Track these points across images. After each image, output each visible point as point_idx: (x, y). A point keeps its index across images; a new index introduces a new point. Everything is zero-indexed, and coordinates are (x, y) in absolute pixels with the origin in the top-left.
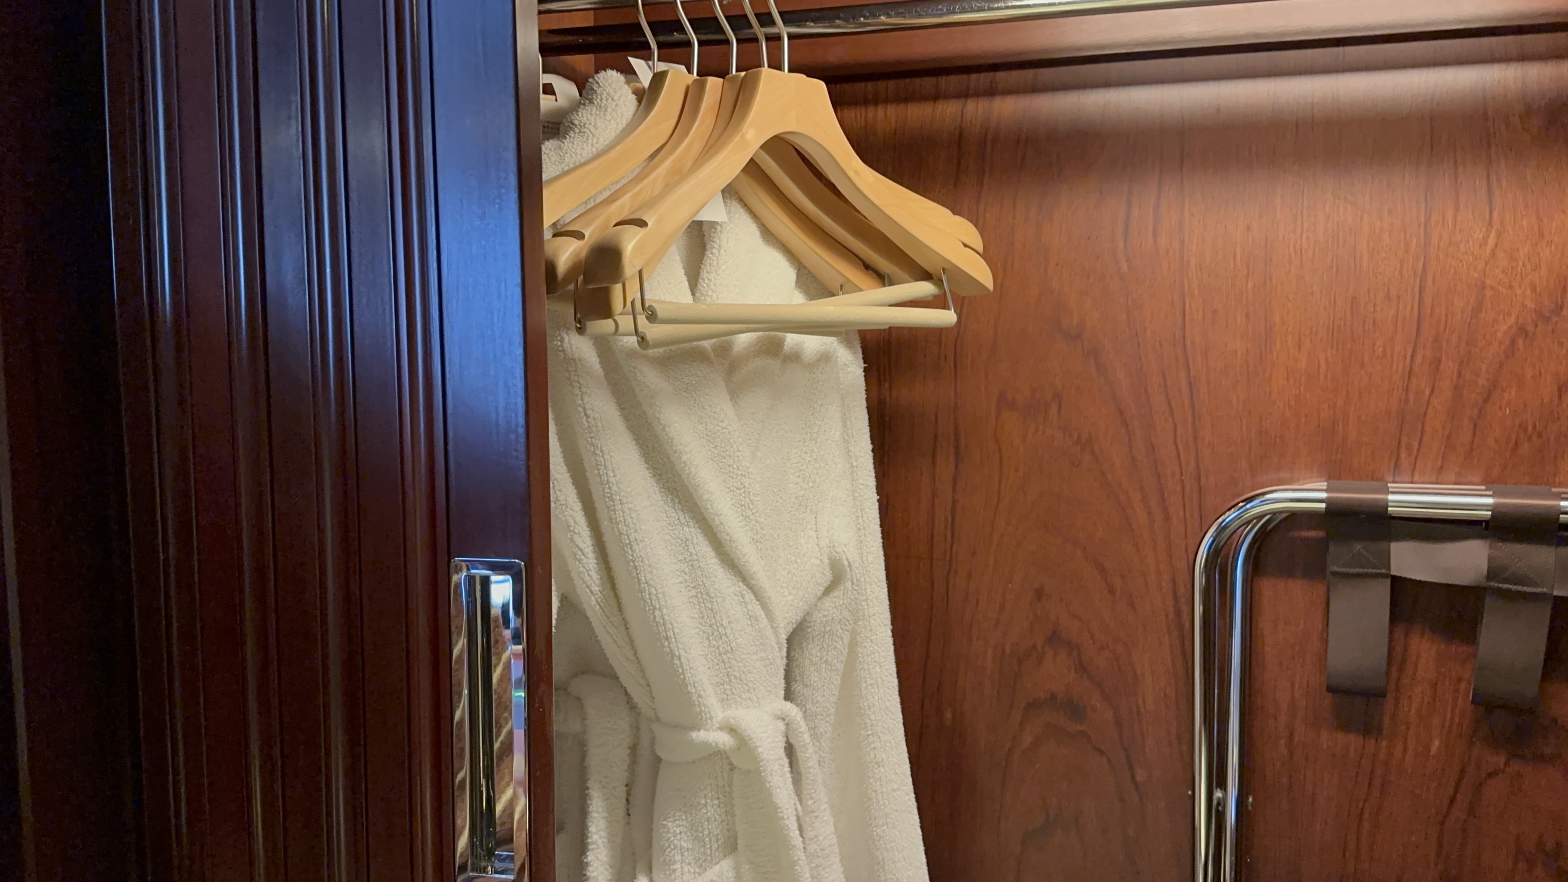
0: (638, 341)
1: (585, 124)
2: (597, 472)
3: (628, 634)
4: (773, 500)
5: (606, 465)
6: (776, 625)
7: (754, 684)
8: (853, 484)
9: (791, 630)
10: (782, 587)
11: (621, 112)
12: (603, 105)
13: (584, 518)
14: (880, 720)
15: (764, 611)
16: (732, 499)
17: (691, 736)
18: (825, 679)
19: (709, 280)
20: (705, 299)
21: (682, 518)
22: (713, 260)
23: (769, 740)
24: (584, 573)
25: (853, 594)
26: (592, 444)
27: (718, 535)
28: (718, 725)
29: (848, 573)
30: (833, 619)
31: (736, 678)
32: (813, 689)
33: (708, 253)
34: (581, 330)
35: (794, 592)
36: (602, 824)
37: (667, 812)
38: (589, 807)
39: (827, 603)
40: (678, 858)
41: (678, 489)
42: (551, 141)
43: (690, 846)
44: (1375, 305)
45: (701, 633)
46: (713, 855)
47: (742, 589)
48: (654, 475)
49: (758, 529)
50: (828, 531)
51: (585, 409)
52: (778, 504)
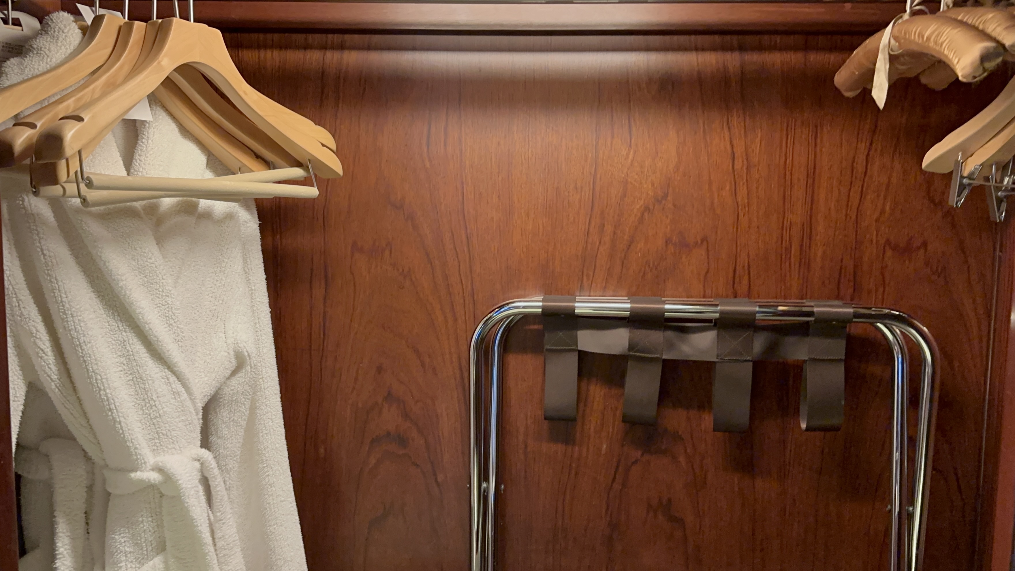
0: (81, 202)
1: (41, 48)
2: (53, 294)
3: (82, 408)
4: (191, 313)
5: (60, 289)
6: (193, 398)
7: (177, 438)
8: (252, 302)
9: (207, 400)
10: (200, 372)
11: (70, 41)
12: (55, 35)
13: (44, 327)
14: (272, 457)
15: (184, 389)
16: (159, 312)
17: (130, 476)
18: (232, 432)
19: (140, 160)
20: (137, 174)
21: (120, 326)
22: (143, 147)
23: (188, 475)
24: (45, 366)
25: (251, 374)
26: (49, 275)
27: (149, 337)
28: (150, 468)
29: (248, 360)
30: (238, 391)
31: (163, 434)
32: (225, 439)
33: (139, 142)
34: (36, 194)
35: (208, 375)
36: (67, 540)
37: (115, 528)
38: (56, 530)
39: (234, 381)
40: (123, 558)
41: (117, 306)
42: (15, 58)
43: (132, 550)
44: (569, 192)
45: (136, 405)
46: (149, 555)
47: (167, 374)
48: (99, 296)
49: (179, 332)
50: (233, 333)
51: (42, 250)
52: (196, 315)
